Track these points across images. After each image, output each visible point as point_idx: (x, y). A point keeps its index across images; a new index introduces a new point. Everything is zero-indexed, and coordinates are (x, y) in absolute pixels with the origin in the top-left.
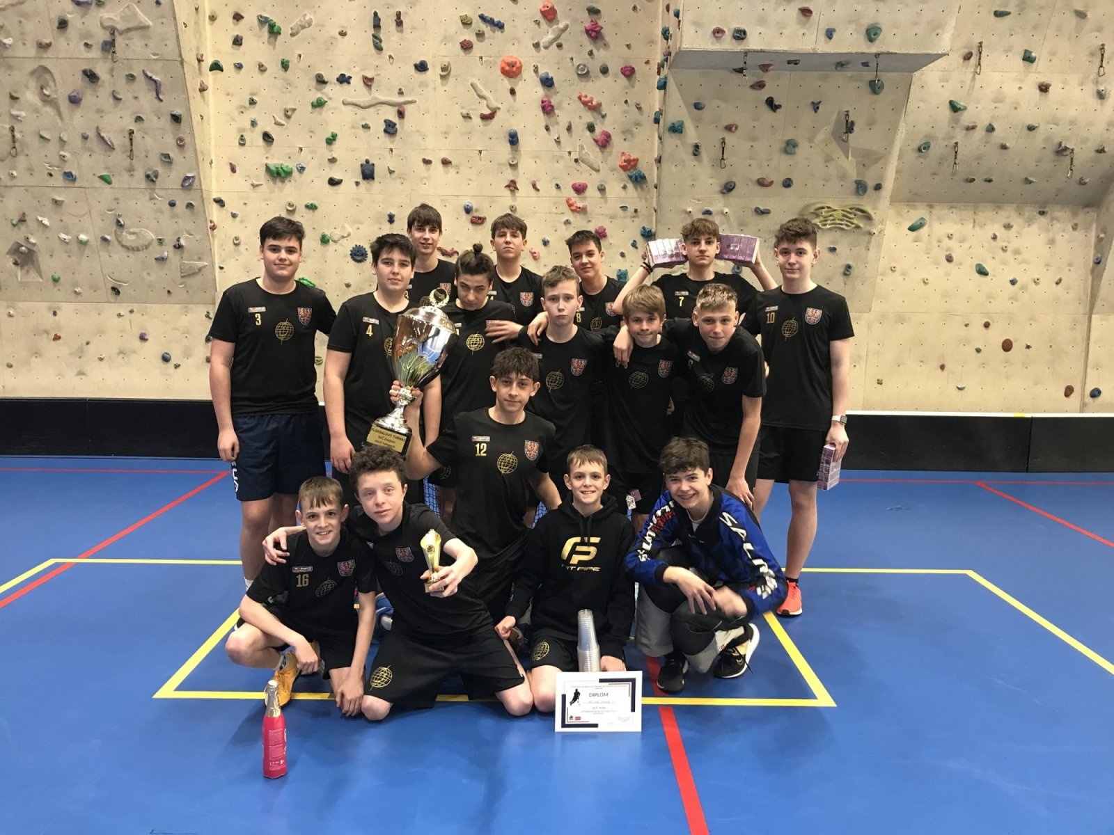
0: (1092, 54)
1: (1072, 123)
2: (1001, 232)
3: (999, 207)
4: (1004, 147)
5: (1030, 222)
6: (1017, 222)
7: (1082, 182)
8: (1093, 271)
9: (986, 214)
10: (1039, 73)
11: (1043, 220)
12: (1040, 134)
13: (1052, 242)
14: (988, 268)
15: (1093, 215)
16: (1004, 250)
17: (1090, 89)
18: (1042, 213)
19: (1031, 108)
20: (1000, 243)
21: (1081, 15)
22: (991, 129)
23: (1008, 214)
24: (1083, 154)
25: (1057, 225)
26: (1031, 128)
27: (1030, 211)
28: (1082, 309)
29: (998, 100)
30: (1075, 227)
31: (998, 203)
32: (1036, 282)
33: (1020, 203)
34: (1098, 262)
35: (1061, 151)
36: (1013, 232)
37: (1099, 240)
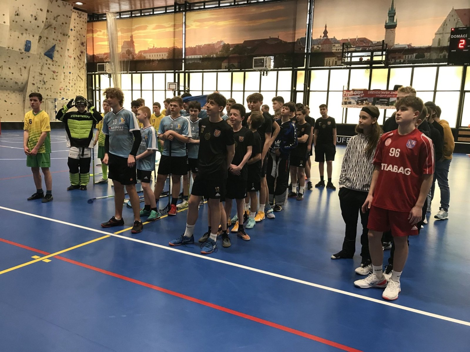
0: (19, 69)
1: (18, 79)
2: (8, 95)
3: (7, 91)
4: (7, 81)
5: (12, 93)
6: (10, 93)
7: (20, 88)
8: (23, 102)
9: (5, 92)
10: (11, 71)
11: (14, 93)
12: (12, 80)
13: (16, 97)
14: (6, 100)
15: (22, 93)
16: (9, 98)
17: (19, 74)
18: (14, 92)
19: (11, 76)
20: (8, 96)
21: (17, 63)
22: (5, 79)
23: (8, 91)
24: (20, 84)
25: (17, 94)
26: (11, 79)
27: (12, 92)
28: (22, 109)
29: (6, 74)
30: (19, 95)
31: (7, 90)
32: (15, 103)
33: (10, 90)
34: (24, 101)
35: (16, 83)
36: (10, 95)
37: (24, 97)
